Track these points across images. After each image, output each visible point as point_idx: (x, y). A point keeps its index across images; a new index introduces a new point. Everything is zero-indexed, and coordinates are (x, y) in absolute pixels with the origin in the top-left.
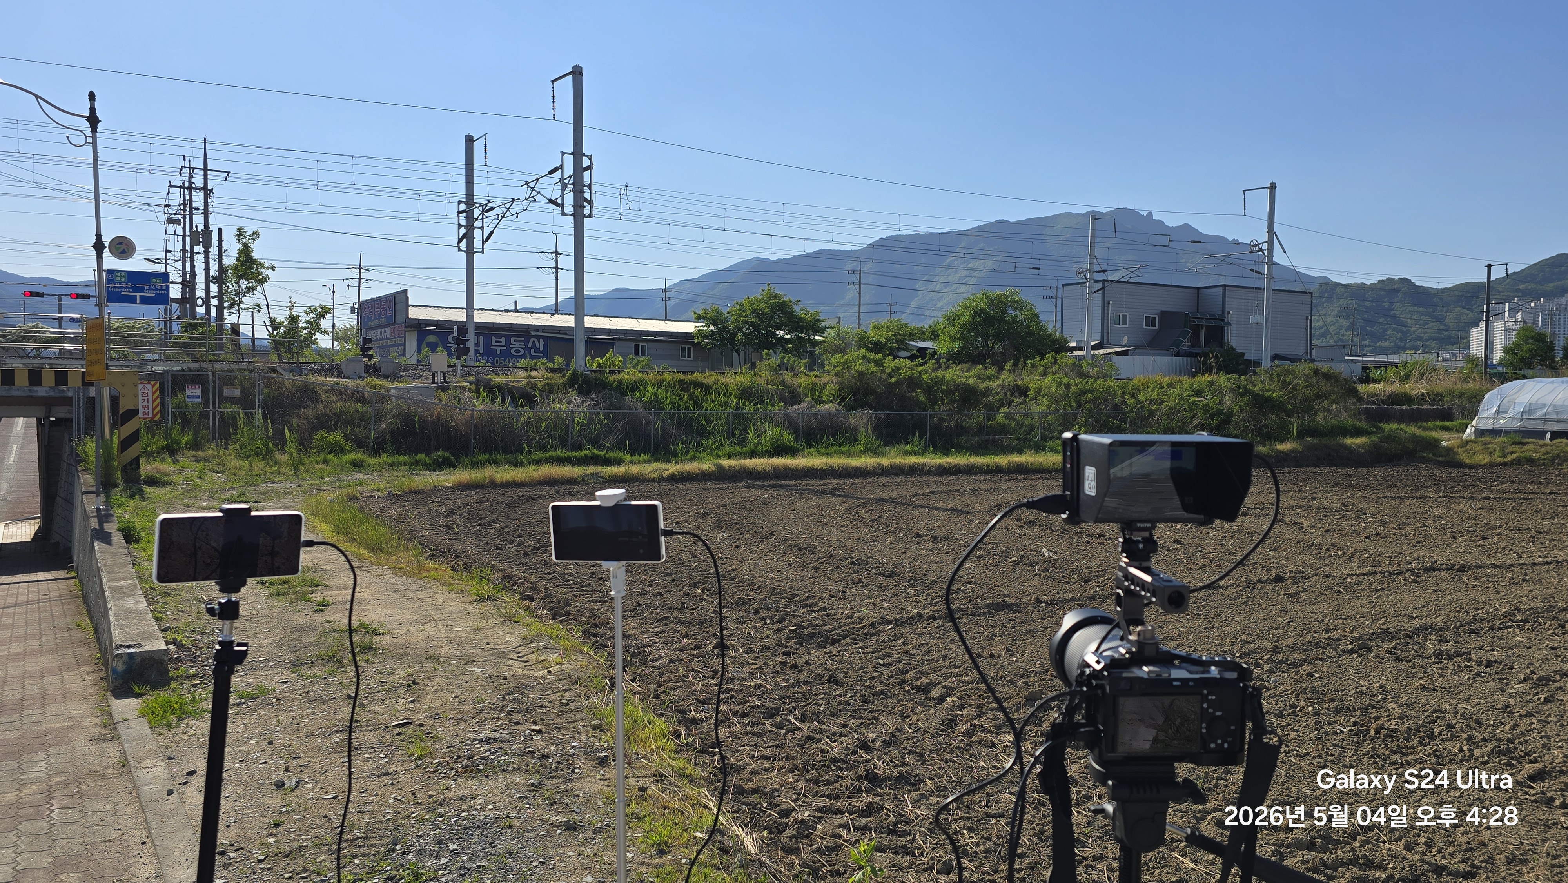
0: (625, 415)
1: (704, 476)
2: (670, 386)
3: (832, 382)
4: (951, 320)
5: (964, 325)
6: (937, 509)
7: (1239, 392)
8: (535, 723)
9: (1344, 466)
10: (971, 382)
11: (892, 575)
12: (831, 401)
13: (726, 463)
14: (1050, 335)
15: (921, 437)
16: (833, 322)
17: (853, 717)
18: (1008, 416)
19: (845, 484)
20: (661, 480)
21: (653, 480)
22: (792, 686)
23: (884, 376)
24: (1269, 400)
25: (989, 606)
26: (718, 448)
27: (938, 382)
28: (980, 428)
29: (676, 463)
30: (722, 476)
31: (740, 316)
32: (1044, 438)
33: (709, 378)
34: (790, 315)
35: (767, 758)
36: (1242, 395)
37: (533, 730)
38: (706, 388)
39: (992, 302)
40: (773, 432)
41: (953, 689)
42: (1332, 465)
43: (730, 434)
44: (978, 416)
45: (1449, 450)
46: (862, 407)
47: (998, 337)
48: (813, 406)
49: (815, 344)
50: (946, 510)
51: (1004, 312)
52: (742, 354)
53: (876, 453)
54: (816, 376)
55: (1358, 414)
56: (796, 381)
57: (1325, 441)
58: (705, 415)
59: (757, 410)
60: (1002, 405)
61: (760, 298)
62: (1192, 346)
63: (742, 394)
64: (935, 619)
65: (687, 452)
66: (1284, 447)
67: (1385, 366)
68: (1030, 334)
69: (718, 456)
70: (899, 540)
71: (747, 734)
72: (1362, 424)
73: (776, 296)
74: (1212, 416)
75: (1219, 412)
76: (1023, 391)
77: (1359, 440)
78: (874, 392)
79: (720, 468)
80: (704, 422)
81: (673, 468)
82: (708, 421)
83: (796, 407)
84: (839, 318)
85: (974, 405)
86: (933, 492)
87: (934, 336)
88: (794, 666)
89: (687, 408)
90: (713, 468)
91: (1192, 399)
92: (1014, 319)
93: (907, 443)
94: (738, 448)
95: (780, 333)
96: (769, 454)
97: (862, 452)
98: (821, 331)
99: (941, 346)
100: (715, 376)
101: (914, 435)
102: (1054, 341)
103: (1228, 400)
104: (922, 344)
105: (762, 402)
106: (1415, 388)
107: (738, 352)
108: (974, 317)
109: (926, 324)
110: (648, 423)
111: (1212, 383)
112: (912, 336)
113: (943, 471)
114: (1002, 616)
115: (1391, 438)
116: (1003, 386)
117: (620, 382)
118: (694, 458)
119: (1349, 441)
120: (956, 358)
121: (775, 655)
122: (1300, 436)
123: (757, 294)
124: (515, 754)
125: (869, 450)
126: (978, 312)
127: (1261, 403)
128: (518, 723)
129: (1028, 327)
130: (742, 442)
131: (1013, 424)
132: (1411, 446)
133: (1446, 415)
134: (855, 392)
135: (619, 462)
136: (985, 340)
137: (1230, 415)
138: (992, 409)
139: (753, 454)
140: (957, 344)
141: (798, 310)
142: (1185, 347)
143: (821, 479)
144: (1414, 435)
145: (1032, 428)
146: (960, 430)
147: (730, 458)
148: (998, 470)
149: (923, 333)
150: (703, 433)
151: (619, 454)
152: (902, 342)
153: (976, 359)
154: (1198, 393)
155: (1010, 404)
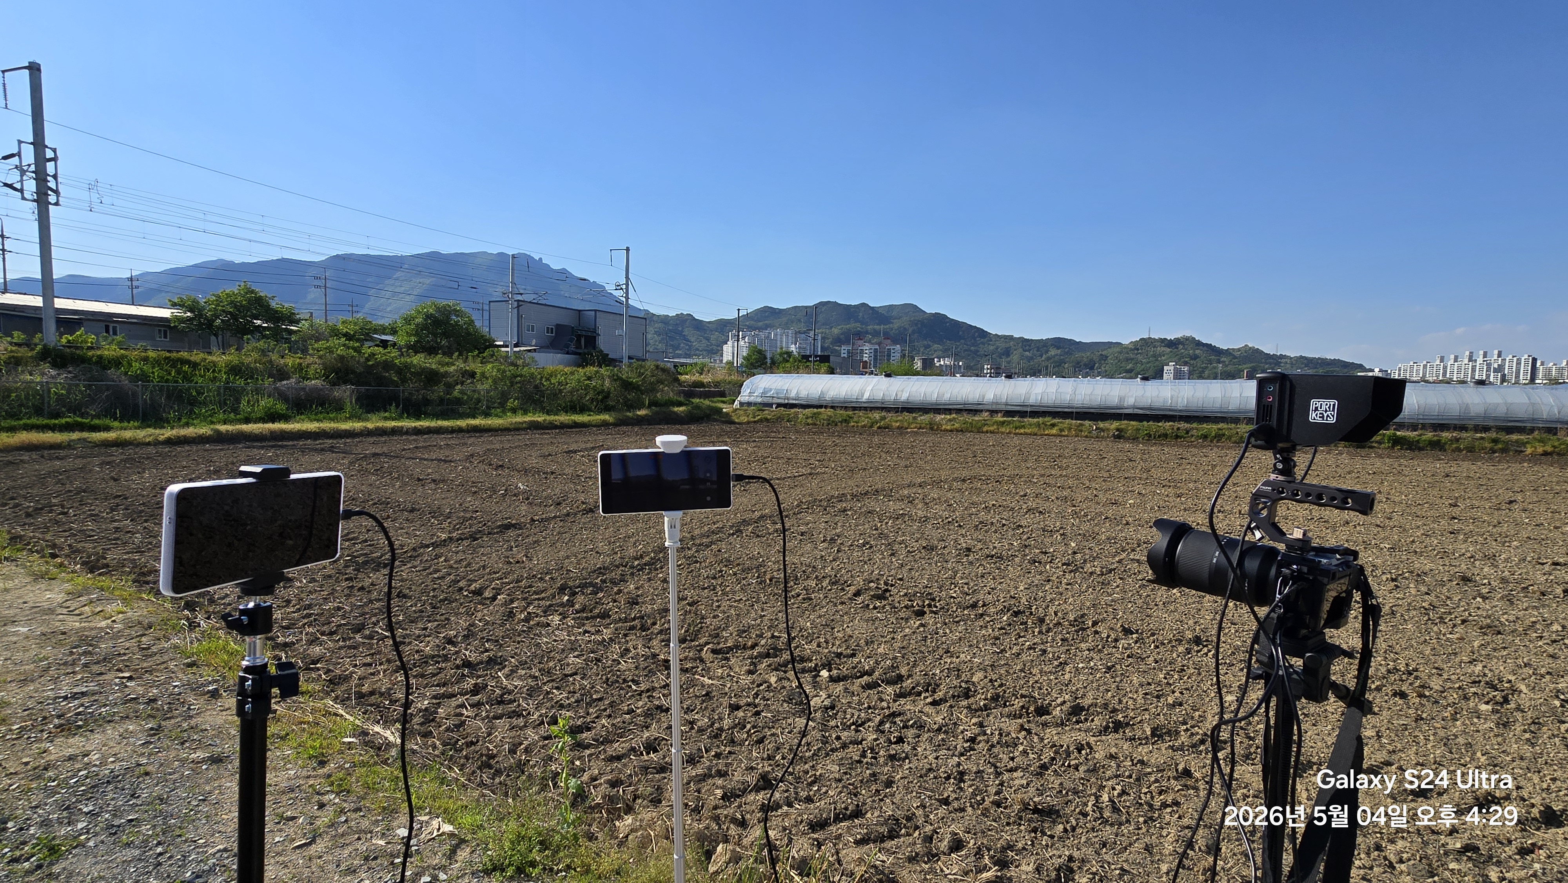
0: (108, 388)
1: (201, 440)
2: (157, 362)
3: (316, 363)
4: (408, 320)
5: (417, 325)
6: (425, 460)
7: (615, 378)
8: (119, 670)
9: (675, 424)
10: (434, 367)
11: (412, 511)
12: (317, 378)
13: (223, 428)
14: (482, 336)
15: (397, 406)
16: (307, 317)
17: (430, 621)
18: (462, 392)
19: (340, 443)
20: (157, 443)
21: (149, 444)
22: (366, 604)
23: (362, 360)
24: (631, 383)
25: (499, 526)
26: (211, 416)
27: (407, 366)
28: (442, 401)
29: (172, 428)
30: (220, 439)
31: (218, 305)
32: (488, 408)
33: (197, 356)
34: (268, 308)
35: (370, 665)
36: (615, 380)
37: (124, 678)
38: (195, 365)
39: (438, 309)
40: (265, 403)
41: (500, 589)
42: (667, 423)
43: (222, 404)
44: (439, 391)
45: (727, 414)
46: (345, 383)
47: (445, 335)
48: (300, 382)
49: (291, 332)
50: (433, 460)
51: (448, 318)
52: (220, 337)
53: (359, 419)
54: (301, 358)
55: (679, 393)
56: (282, 361)
57: (664, 409)
58: (195, 388)
59: (248, 383)
60: (457, 384)
61: (236, 292)
62: (576, 348)
63: (230, 370)
64: (462, 539)
65: (180, 419)
66: (642, 412)
67: (685, 364)
68: (469, 334)
69: (212, 423)
70: (406, 484)
71: (340, 648)
72: (682, 399)
73: (252, 292)
74: (598, 394)
75: (603, 391)
76: (472, 375)
77: (681, 409)
78: (353, 372)
79: (218, 432)
80: (194, 394)
81: (168, 433)
82: (199, 393)
83: (285, 382)
84: (312, 313)
85: (437, 383)
86: (416, 447)
87: (394, 332)
88: (362, 589)
89: (176, 382)
90: (210, 432)
91: (586, 382)
92: (456, 322)
93: (386, 411)
94: (232, 415)
95: (258, 322)
96: (263, 420)
97: (349, 418)
98: (297, 322)
99: (401, 340)
100: (202, 355)
101: (391, 405)
102: (486, 340)
103: (607, 383)
104: (384, 337)
105: (252, 378)
106: (706, 379)
107: (216, 335)
108: (425, 320)
109: (386, 322)
110: (134, 394)
111: (597, 372)
112: (376, 331)
113: (418, 432)
114: (511, 533)
115: (698, 407)
116: (457, 371)
117: (100, 357)
118: (187, 425)
119: (676, 409)
120: (416, 348)
121: (337, 581)
122: (649, 406)
123: (233, 288)
124: (116, 704)
125: (352, 417)
126: (428, 316)
127: (627, 385)
128: (101, 674)
129: (467, 329)
130: (235, 410)
131: (465, 398)
132: (708, 412)
133: (722, 394)
134: (337, 371)
135: (107, 429)
136: (435, 335)
137: (609, 393)
138: (450, 387)
139: (247, 421)
140: (413, 339)
141: (273, 304)
142: (572, 348)
143: (315, 440)
144: (709, 406)
145: (479, 401)
146: (427, 402)
147: (225, 423)
148: (460, 430)
149: (385, 329)
150: (193, 402)
151: (107, 421)
152: (367, 334)
153: (431, 351)
154: (589, 378)
155: (462, 383)
